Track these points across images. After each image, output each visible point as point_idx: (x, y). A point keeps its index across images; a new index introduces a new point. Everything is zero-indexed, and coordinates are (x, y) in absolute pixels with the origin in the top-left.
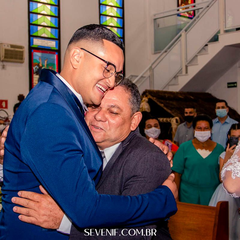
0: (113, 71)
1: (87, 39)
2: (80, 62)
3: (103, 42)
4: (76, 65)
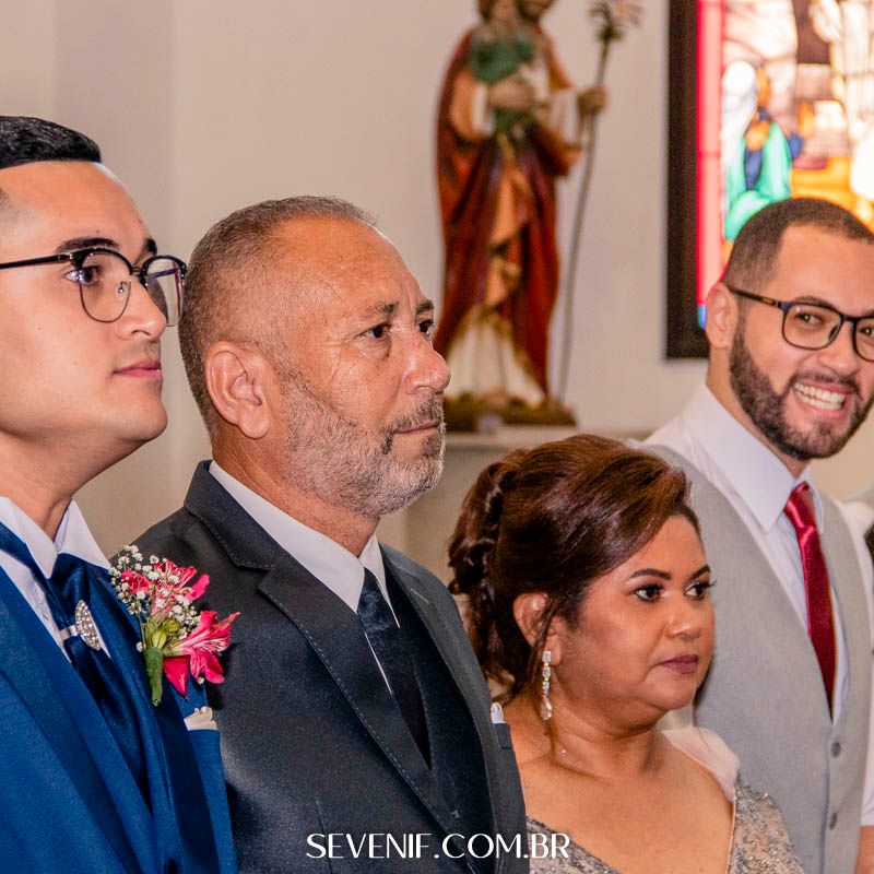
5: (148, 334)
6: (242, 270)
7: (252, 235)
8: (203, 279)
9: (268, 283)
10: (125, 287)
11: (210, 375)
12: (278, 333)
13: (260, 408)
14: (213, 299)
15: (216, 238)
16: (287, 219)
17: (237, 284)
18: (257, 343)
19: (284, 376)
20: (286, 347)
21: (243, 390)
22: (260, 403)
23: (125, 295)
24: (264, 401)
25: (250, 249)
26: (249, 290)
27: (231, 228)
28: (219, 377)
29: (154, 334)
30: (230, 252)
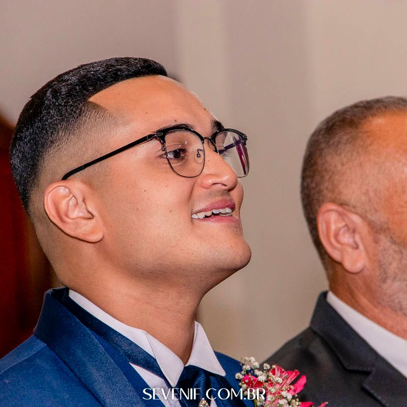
0: (195, 145)
1: (52, 142)
2: (95, 213)
3: (96, 106)
4: (93, 232)
5: (225, 185)
6: (343, 156)
7: (349, 130)
8: (316, 163)
9: (361, 165)
10: (201, 153)
11: (322, 227)
12: (370, 201)
13: (357, 251)
14: (322, 177)
15: (323, 132)
16: (373, 115)
17: (339, 167)
18: (354, 207)
19: (376, 230)
20: (376, 211)
21: (346, 239)
22: (357, 247)
23: (201, 160)
24: (361, 246)
25: (348, 140)
26: (348, 171)
27: (334, 125)
28: (328, 228)
29: (229, 186)
30: (334, 143)
